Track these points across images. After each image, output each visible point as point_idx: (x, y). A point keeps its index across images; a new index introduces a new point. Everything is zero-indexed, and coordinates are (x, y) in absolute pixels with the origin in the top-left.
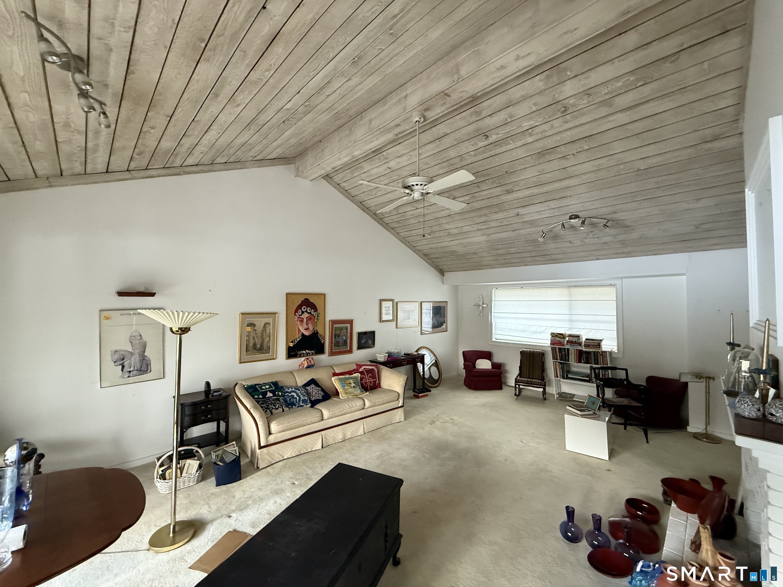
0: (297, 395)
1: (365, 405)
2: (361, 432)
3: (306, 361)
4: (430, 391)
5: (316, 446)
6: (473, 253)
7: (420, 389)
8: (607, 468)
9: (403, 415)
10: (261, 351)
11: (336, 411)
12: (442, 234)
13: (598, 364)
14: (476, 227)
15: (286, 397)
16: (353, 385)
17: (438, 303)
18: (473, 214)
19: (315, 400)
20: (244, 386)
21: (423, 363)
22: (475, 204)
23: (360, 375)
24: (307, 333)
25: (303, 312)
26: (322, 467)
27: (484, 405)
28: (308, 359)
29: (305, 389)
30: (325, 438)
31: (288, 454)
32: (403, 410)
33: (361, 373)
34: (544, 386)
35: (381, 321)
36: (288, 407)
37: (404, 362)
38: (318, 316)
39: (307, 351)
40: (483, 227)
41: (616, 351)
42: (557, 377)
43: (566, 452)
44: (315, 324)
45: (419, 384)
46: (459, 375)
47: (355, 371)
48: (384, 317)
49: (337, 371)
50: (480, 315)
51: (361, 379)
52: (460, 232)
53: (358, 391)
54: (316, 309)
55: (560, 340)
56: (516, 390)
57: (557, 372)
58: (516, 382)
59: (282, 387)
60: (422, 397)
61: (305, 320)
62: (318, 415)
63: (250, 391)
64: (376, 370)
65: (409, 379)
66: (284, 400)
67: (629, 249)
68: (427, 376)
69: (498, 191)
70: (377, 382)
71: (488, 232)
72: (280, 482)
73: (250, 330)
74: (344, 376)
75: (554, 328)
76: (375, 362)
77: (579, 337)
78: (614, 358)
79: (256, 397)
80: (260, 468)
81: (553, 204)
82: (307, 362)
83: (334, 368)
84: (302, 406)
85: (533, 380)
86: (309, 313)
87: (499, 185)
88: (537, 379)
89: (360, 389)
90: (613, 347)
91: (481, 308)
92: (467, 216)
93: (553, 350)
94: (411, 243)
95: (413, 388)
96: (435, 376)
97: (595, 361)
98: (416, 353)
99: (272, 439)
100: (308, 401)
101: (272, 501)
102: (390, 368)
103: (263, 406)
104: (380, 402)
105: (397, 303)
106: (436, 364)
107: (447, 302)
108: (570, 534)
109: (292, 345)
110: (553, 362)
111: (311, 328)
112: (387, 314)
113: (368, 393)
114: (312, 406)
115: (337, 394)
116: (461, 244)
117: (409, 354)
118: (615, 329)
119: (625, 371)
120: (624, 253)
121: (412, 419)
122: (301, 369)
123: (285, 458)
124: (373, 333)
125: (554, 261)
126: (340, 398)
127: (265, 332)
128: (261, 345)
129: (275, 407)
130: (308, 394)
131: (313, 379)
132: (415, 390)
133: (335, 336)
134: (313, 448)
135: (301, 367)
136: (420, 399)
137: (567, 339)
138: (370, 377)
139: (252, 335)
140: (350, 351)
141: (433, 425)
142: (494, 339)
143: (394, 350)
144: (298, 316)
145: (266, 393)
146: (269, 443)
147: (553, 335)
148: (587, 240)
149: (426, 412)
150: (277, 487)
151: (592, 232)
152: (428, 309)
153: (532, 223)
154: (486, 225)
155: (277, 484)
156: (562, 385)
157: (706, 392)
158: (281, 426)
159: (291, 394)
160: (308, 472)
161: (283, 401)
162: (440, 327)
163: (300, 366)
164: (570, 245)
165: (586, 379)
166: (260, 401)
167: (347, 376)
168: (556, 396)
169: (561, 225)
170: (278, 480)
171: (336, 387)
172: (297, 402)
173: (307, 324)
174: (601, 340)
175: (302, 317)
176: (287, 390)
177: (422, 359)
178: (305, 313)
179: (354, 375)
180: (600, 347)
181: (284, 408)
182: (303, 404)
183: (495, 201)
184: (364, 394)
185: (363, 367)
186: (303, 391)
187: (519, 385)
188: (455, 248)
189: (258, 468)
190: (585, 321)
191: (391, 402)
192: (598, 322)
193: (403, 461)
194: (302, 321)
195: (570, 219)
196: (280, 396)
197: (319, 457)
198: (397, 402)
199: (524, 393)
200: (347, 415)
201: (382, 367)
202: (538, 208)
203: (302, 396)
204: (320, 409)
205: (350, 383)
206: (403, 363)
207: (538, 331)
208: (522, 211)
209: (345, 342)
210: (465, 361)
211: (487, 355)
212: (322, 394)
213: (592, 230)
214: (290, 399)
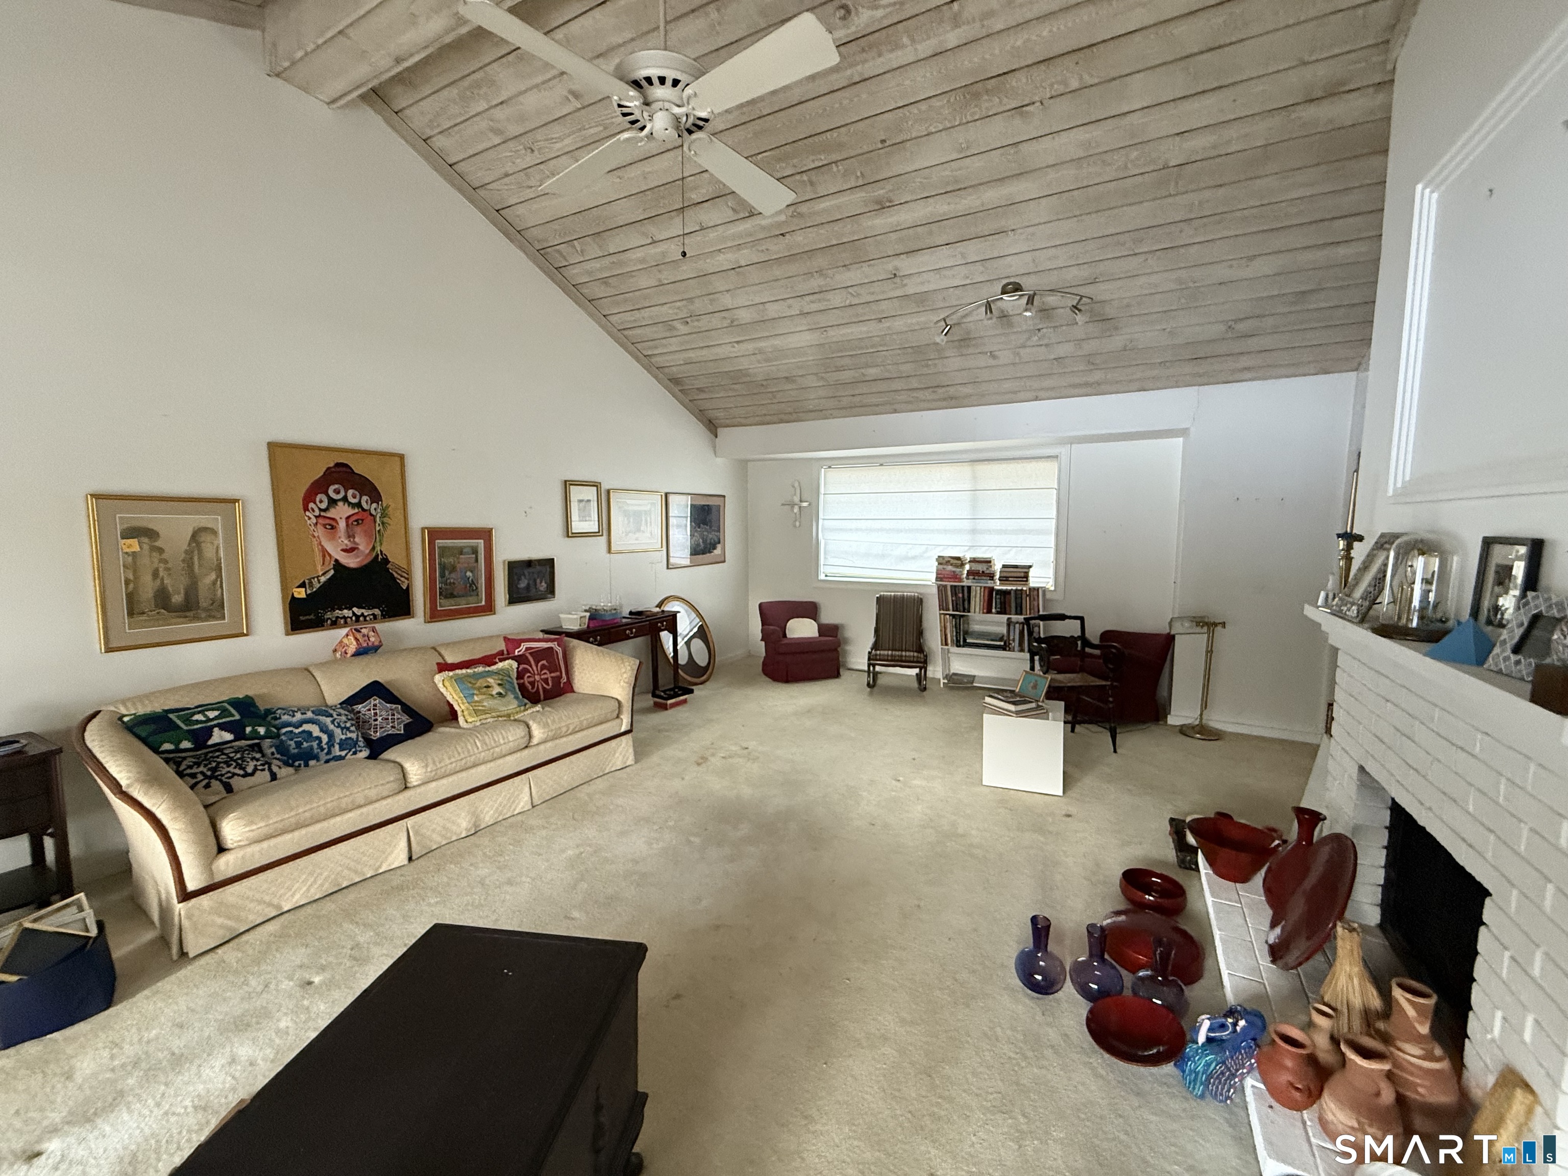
0: (324, 729)
1: (530, 736)
2: (523, 803)
3: (351, 637)
4: (691, 691)
5: (390, 859)
6: (787, 378)
7: (670, 690)
8: (1064, 813)
9: (631, 750)
10: (191, 614)
11: (448, 762)
12: (716, 321)
13: (1021, 614)
14: (797, 306)
15: (283, 738)
16: (497, 689)
17: (705, 498)
18: (793, 268)
19: (381, 738)
20: (120, 718)
21: (674, 631)
22: (799, 238)
23: (515, 664)
24: (351, 562)
25: (332, 502)
26: (405, 917)
27: (809, 711)
28: (358, 631)
29: (352, 711)
30: (417, 833)
31: (297, 896)
32: (631, 743)
33: (520, 659)
34: (923, 663)
35: (568, 533)
36: (292, 766)
37: (631, 629)
38: (384, 515)
39: (355, 609)
40: (814, 307)
41: (1052, 588)
42: (946, 644)
43: (983, 789)
44: (376, 536)
45: (665, 680)
46: (750, 655)
47: (502, 656)
48: (578, 526)
49: (450, 659)
50: (795, 526)
51: (520, 676)
52: (758, 318)
53: (511, 704)
54: (376, 496)
55: (954, 569)
56: (869, 676)
57: (946, 635)
58: (869, 659)
59: (268, 712)
60: (673, 706)
61: (342, 524)
62: (390, 776)
63: (143, 731)
64: (559, 650)
65: (644, 667)
66: (277, 747)
67: (1097, 376)
68: (683, 659)
69: (854, 201)
70: (564, 679)
71: (823, 320)
72: (259, 989)
73: (137, 548)
74: (469, 671)
75: (941, 548)
76: (557, 633)
77: (990, 562)
78: (1051, 600)
79: (167, 746)
80: (191, 955)
81: (973, 250)
82: (357, 639)
83: (443, 652)
84: (341, 758)
85: (904, 653)
86: (353, 505)
87: (860, 182)
88: (909, 651)
89: (516, 698)
90: (1047, 580)
91: (796, 510)
92: (777, 272)
93: (941, 590)
94: (639, 346)
95: (652, 688)
96: (701, 659)
97: (1016, 608)
98: (658, 609)
99: (227, 865)
100: (361, 744)
101: (219, 1061)
102: (599, 645)
103: (194, 770)
104: (571, 728)
105: (608, 492)
106: (702, 633)
107: (724, 496)
108: (1039, 977)
109: (303, 595)
110: (940, 614)
111: (363, 546)
112: (583, 519)
113: (538, 708)
114: (374, 756)
115: (453, 715)
116: (761, 351)
117: (640, 613)
118: (1053, 544)
119: (1079, 622)
120: (1087, 384)
121: (655, 759)
122: (338, 657)
123: (286, 909)
124: (549, 563)
125: (953, 402)
126: (460, 727)
127: (200, 557)
128: (187, 594)
129: (244, 769)
130: (360, 723)
131: (376, 683)
132: (657, 692)
133: (443, 567)
134: (380, 867)
135: (338, 655)
136: (670, 712)
137: (967, 567)
138: (543, 667)
139: (147, 563)
140: (489, 608)
141: (704, 765)
142: (822, 577)
143: (603, 602)
144: (317, 513)
145: (208, 732)
146: (219, 878)
147: (942, 561)
148: (1028, 350)
149: (686, 739)
150: (246, 1006)
151: (1039, 330)
152: (681, 509)
153: (921, 299)
154: (820, 300)
155: (249, 997)
156: (952, 659)
157: (1207, 652)
158: (262, 824)
159: (300, 730)
160: (361, 939)
161: (273, 750)
162: (710, 552)
163: (335, 651)
164: (992, 362)
165: (998, 643)
166: (184, 758)
167: (480, 669)
168: (942, 681)
169: (984, 309)
170: (253, 982)
171: (449, 698)
172: (322, 749)
173: (350, 536)
174: (1030, 567)
175: (328, 514)
176: (285, 718)
177: (670, 621)
178: (340, 504)
179: (500, 665)
180: (1027, 581)
181: (275, 769)
182: (343, 753)
183: (847, 232)
184: (529, 711)
185: (524, 646)
186: (344, 718)
187: (874, 666)
188: (744, 364)
189: (183, 954)
190: (1000, 532)
191: (601, 723)
192: (1022, 531)
193: (636, 862)
194: (333, 528)
195: (1004, 292)
196: (263, 738)
197: (400, 888)
198: (618, 721)
199: (881, 681)
200: (482, 768)
201: (575, 642)
202: (943, 257)
203: (338, 731)
204: (398, 760)
205: (488, 687)
206: (628, 632)
207: (910, 555)
208: (906, 265)
209: (472, 588)
210: (764, 623)
211: (809, 610)
212: (406, 719)
213: (1040, 326)
214: (299, 744)
